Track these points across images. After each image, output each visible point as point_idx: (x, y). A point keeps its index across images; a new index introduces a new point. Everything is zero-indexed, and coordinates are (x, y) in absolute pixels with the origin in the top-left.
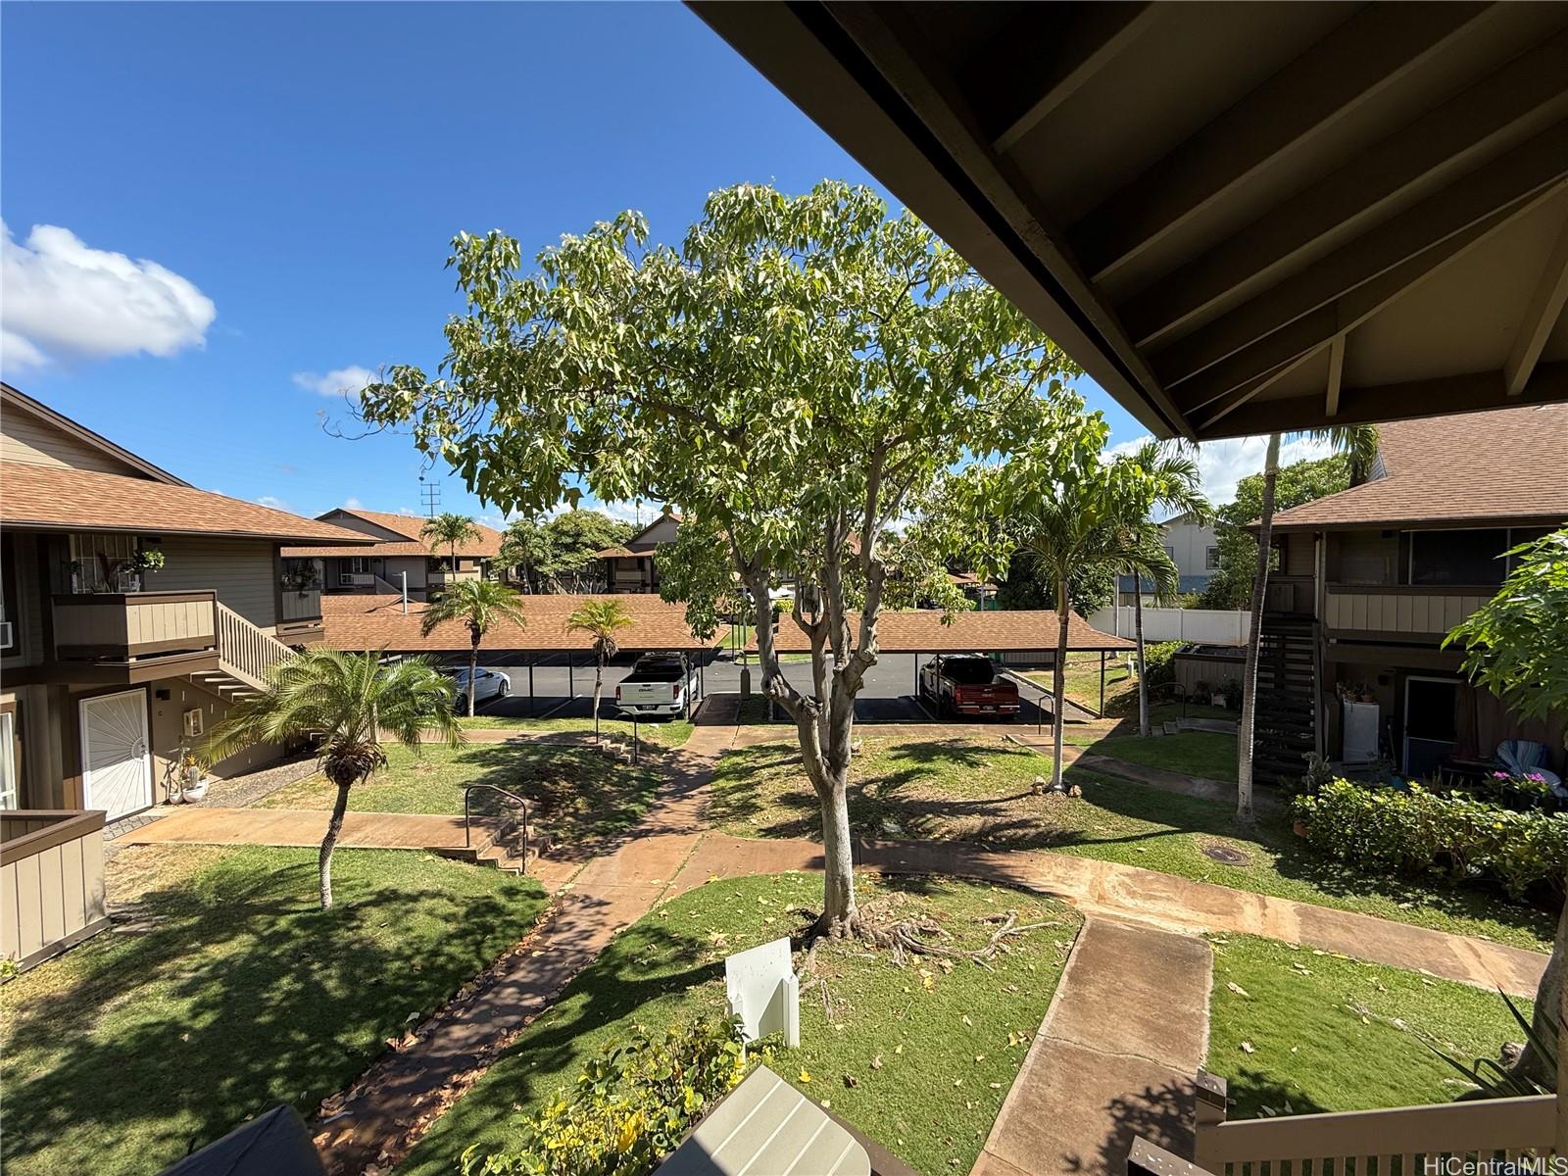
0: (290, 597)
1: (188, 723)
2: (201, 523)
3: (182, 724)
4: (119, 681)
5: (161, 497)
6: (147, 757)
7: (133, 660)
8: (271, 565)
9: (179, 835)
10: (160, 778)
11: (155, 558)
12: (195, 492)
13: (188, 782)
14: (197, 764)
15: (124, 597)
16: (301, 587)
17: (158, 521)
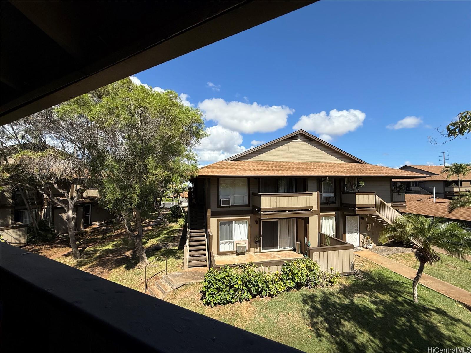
0: (395, 194)
1: (368, 227)
2: (372, 173)
3: (366, 227)
4: (354, 213)
5: (362, 167)
6: (359, 233)
7: (357, 208)
8: (389, 185)
9: (367, 257)
10: (361, 240)
11: (362, 183)
12: (370, 165)
13: (368, 244)
14: (370, 239)
15: (355, 192)
16: (399, 191)
17: (363, 174)
